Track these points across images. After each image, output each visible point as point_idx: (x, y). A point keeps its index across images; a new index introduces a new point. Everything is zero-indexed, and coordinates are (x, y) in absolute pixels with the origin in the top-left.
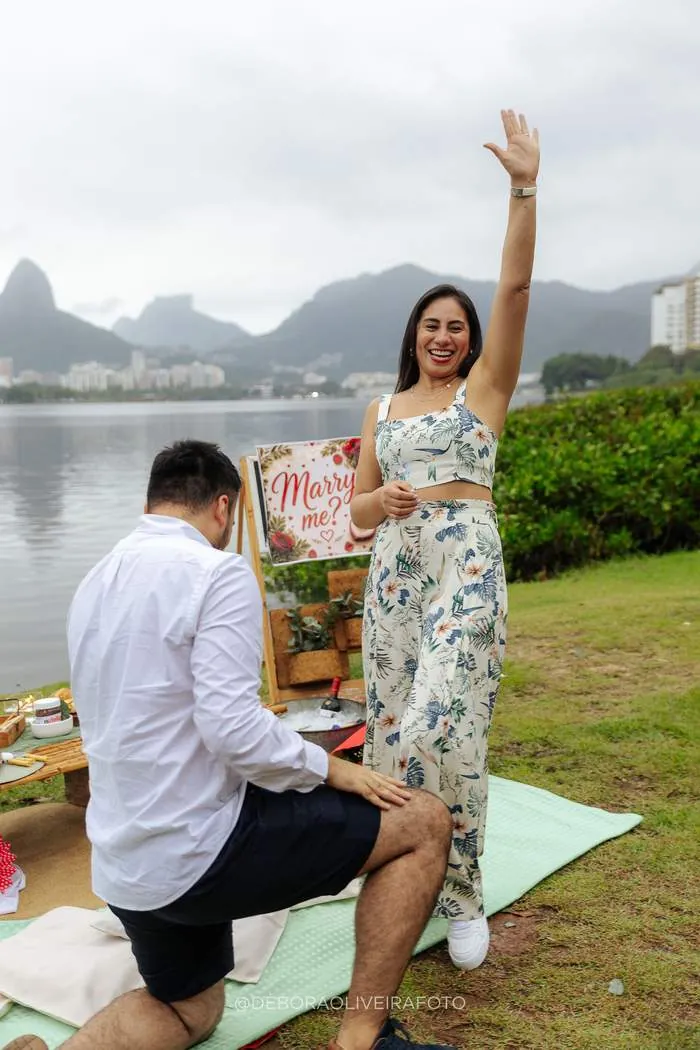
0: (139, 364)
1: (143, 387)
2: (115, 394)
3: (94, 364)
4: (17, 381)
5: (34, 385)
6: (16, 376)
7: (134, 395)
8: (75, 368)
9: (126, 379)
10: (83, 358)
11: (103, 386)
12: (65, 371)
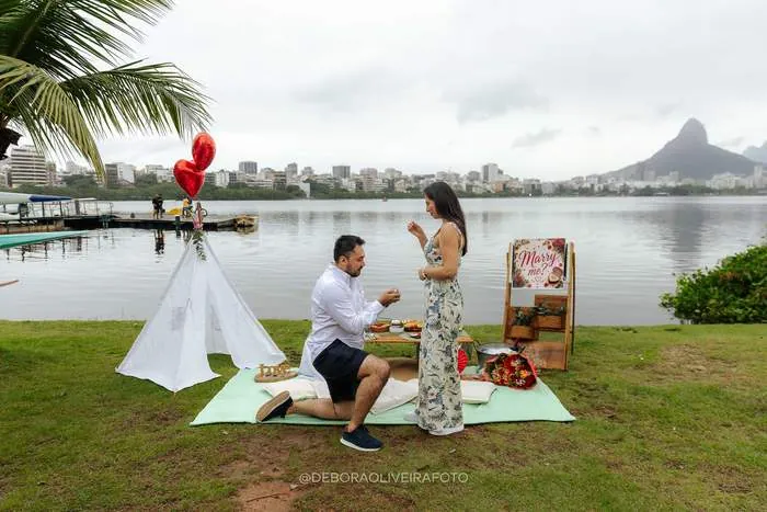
0: (758, 173)
1: (758, 186)
2: (740, 191)
3: (729, 174)
4: (680, 184)
5: (690, 186)
6: (680, 180)
7: (752, 192)
8: (715, 177)
9: (748, 183)
10: (721, 171)
11: (732, 186)
12: (710, 178)
